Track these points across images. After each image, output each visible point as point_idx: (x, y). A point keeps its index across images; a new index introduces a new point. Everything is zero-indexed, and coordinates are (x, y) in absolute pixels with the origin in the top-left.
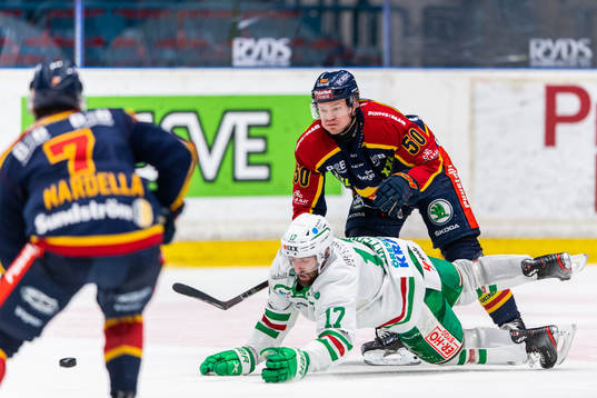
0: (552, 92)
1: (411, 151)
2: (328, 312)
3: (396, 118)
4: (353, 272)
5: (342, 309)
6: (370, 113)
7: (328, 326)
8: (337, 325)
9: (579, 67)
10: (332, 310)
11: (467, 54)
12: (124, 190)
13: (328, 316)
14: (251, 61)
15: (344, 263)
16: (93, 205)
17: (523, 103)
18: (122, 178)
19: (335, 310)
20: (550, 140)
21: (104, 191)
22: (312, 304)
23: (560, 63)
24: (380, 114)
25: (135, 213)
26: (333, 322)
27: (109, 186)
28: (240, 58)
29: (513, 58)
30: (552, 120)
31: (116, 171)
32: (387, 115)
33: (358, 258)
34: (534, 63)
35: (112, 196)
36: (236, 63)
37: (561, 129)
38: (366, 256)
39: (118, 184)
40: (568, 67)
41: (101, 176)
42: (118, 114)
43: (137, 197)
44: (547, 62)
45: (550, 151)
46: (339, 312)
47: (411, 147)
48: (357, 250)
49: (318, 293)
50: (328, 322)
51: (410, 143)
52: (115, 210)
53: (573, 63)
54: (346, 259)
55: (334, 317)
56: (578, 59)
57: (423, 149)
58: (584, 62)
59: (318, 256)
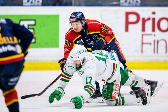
0: (127, 14)
1: (105, 32)
2: (87, 78)
3: (98, 23)
4: (94, 65)
5: (91, 77)
6: (89, 23)
7: (87, 83)
8: (90, 83)
9: (136, 6)
10: (88, 78)
11: (100, 2)
12: (12, 42)
13: (87, 80)
14: (29, 4)
15: (91, 61)
16: (3, 47)
17: (118, 18)
18: (11, 38)
19: (89, 78)
20: (127, 30)
21: (6, 43)
22: (82, 75)
23: (130, 5)
24: (92, 22)
25: (16, 49)
26: (88, 81)
27: (7, 41)
28: (25, 3)
29: (115, 3)
30: (128, 23)
31: (9, 37)
32: (95, 22)
33: (96, 59)
34: (121, 5)
35: (8, 44)
36: (24, 4)
37: (130, 26)
38: (99, 58)
39: (10, 40)
40: (132, 6)
41: (4, 38)
42: (8, 20)
43: (16, 44)
44: (125, 4)
45: (127, 33)
46: (90, 78)
47: (104, 31)
48: (96, 57)
49: (83, 72)
50: (87, 81)
51: (104, 29)
52: (10, 48)
53: (134, 5)
54: (92, 60)
55: (89, 80)
56: (136, 3)
57: (108, 31)
58: (138, 4)
59: (80, 60)
